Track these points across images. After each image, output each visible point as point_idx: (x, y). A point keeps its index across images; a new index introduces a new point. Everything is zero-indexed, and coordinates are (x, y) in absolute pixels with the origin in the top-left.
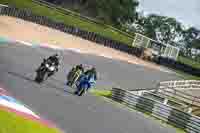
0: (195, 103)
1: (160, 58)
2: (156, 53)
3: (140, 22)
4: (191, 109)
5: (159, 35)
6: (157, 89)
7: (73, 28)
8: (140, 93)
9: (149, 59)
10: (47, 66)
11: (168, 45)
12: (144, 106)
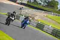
1: (22, 3)
2: (20, 1)
4: (31, 18)
6: (21, 12)
9: (18, 3)
10: (11, 18)
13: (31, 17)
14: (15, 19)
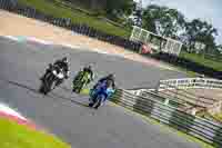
0: (199, 104)
1: (161, 53)
5: (160, 28)
6: (156, 88)
7: (64, 21)
8: (138, 93)
10: (55, 72)
11: (169, 39)
12: (143, 107)
13: (195, 106)
14: (66, 77)
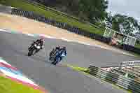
3: (109, 20)
5: (122, 29)
8: (108, 69)
11: (128, 36)
